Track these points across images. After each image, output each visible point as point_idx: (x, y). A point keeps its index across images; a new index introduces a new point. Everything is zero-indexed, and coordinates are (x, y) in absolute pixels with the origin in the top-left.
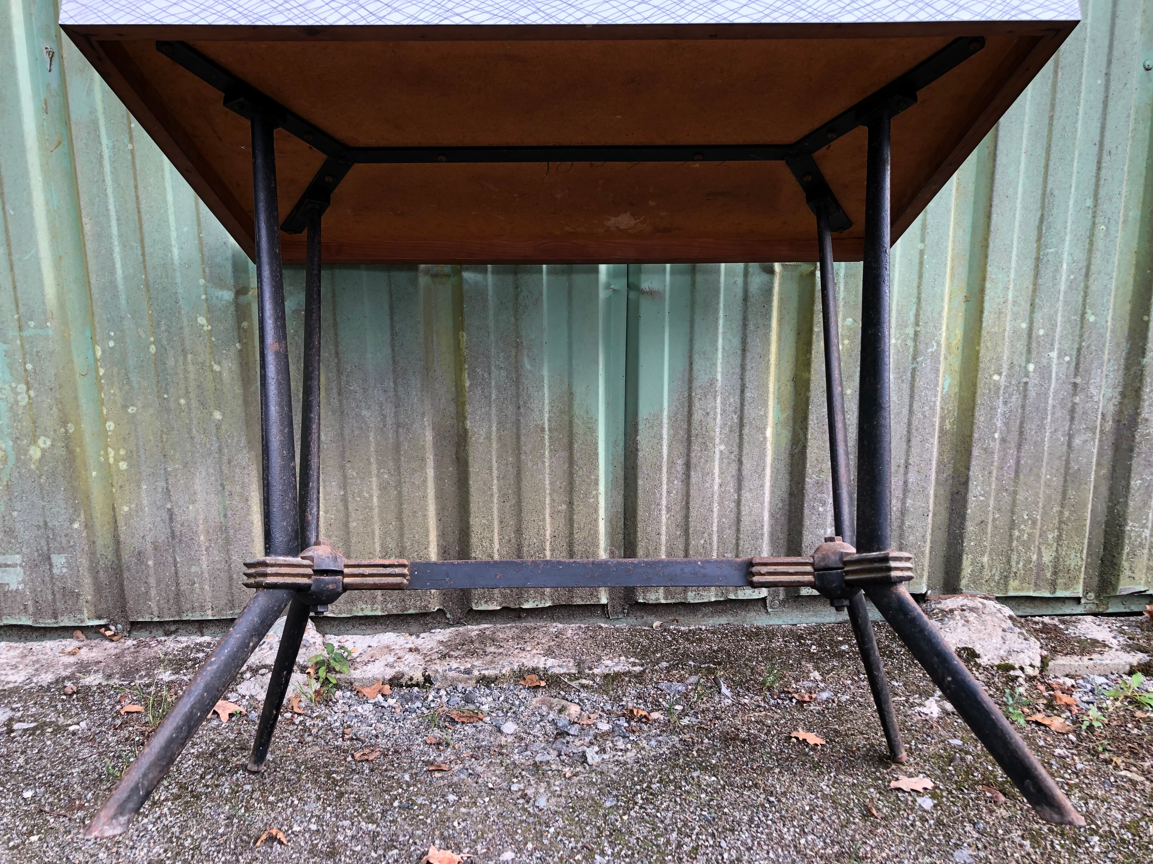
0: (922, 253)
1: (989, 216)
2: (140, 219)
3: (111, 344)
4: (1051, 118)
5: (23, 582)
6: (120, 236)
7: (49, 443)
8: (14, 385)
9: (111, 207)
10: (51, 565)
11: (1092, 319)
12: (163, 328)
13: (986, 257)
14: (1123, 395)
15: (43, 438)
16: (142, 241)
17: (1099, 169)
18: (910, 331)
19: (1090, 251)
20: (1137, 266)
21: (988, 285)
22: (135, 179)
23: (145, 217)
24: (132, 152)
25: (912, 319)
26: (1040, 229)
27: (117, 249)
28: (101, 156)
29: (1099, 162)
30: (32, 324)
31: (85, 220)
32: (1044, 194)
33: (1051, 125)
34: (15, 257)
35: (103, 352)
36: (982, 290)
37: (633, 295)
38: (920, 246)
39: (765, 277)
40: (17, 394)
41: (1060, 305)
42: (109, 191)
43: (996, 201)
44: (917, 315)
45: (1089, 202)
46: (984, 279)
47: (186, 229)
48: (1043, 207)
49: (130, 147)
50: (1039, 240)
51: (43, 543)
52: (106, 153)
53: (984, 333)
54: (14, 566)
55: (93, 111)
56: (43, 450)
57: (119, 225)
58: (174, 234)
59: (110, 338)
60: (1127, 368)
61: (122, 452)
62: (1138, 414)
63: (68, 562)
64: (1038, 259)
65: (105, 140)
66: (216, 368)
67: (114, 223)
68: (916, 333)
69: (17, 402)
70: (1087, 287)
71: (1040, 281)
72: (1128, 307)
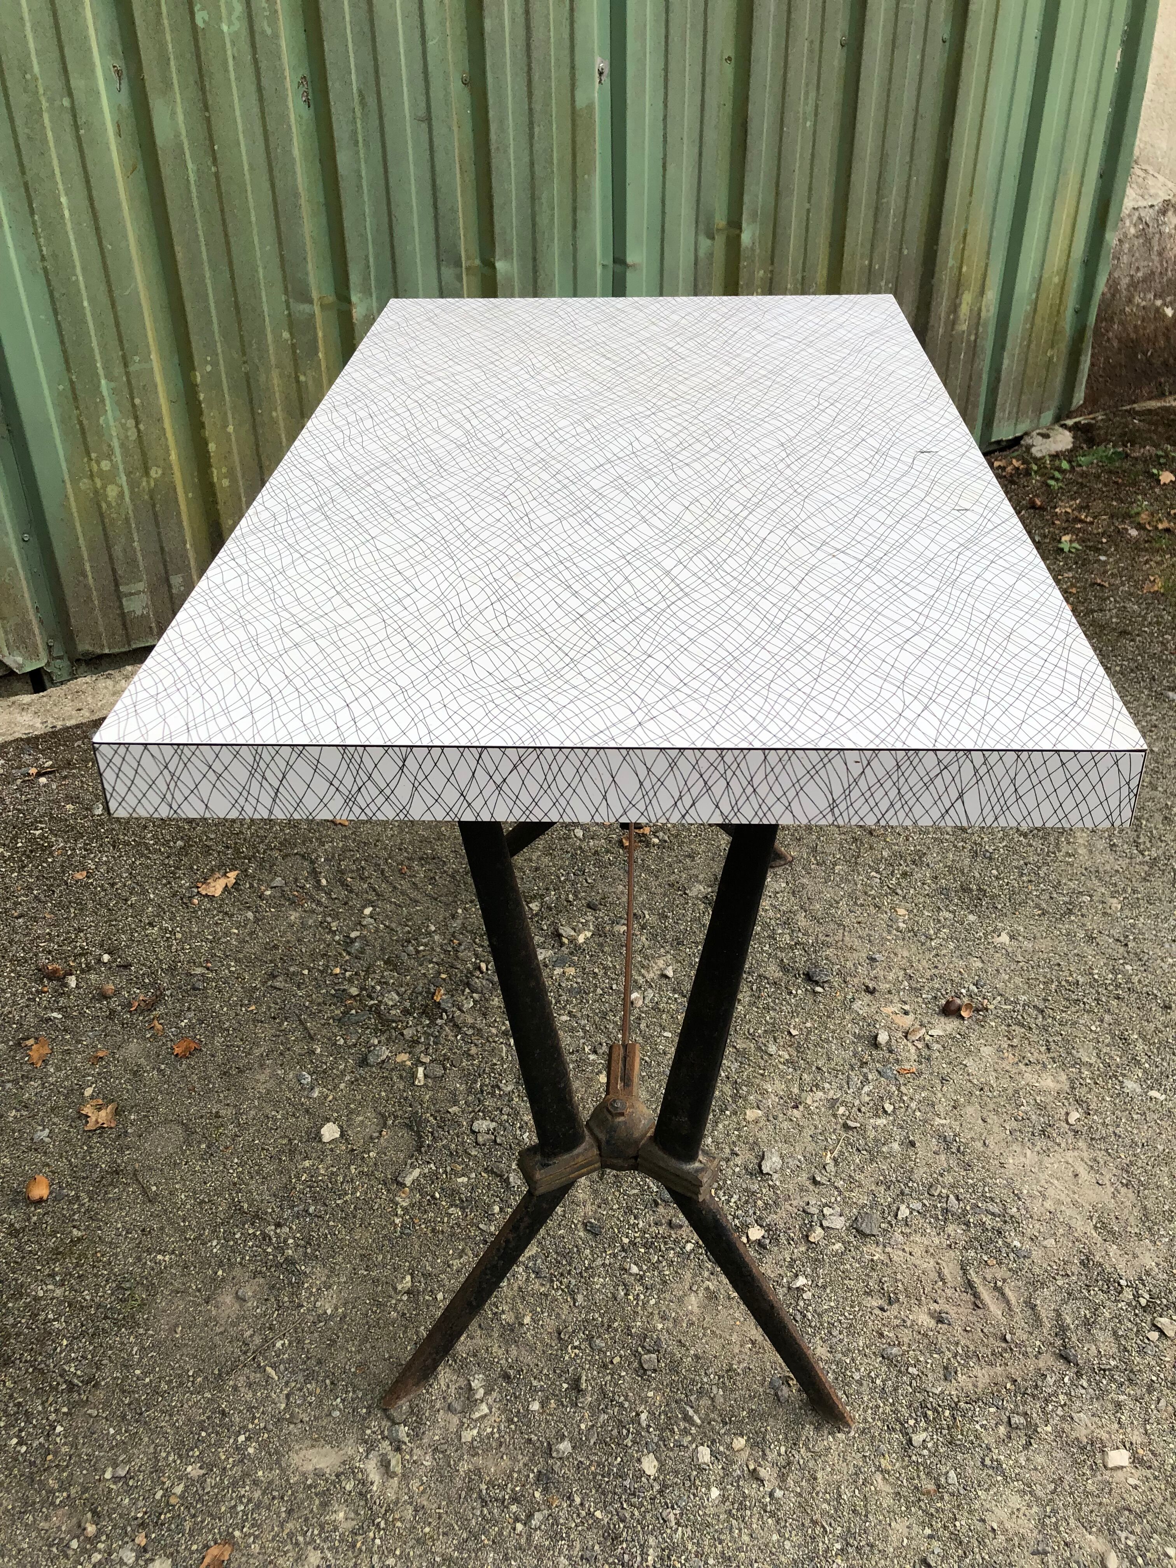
0: (808, 211)
1: (849, 176)
2: (228, 243)
3: (209, 368)
4: (889, 90)
5: (147, 606)
6: (209, 261)
7: (160, 472)
8: (123, 421)
9: (200, 233)
10: (170, 586)
11: (906, 252)
12: (255, 346)
13: (846, 209)
14: (918, 308)
15: (154, 468)
16: (230, 264)
17: (915, 130)
18: (799, 277)
19: (907, 198)
20: (930, 206)
21: (847, 233)
22: (221, 203)
23: (232, 240)
24: (217, 175)
25: (800, 268)
26: (879, 182)
27: (208, 275)
28: (188, 181)
29: (915, 125)
30: (137, 358)
31: (177, 248)
32: (882, 155)
33: (888, 96)
34: (116, 293)
35: (202, 377)
36: (843, 237)
37: (619, 268)
38: (807, 206)
39: (709, 242)
40: (127, 430)
41: (888, 244)
42: (198, 216)
43: (854, 164)
44: (804, 263)
45: (908, 159)
46: (844, 228)
47: (268, 248)
48: (881, 165)
49: (213, 169)
50: (878, 193)
51: (161, 567)
52: (192, 178)
53: (844, 271)
54: (138, 593)
55: (178, 135)
56: (156, 480)
57: (208, 250)
58: (258, 254)
59: (207, 362)
60: (922, 287)
61: (224, 470)
62: (928, 323)
63: (184, 581)
64: (877, 208)
65: (190, 165)
66: (302, 378)
67: (203, 249)
68: (803, 278)
69: (127, 437)
70: (903, 227)
71: (878, 226)
72: (923, 239)
